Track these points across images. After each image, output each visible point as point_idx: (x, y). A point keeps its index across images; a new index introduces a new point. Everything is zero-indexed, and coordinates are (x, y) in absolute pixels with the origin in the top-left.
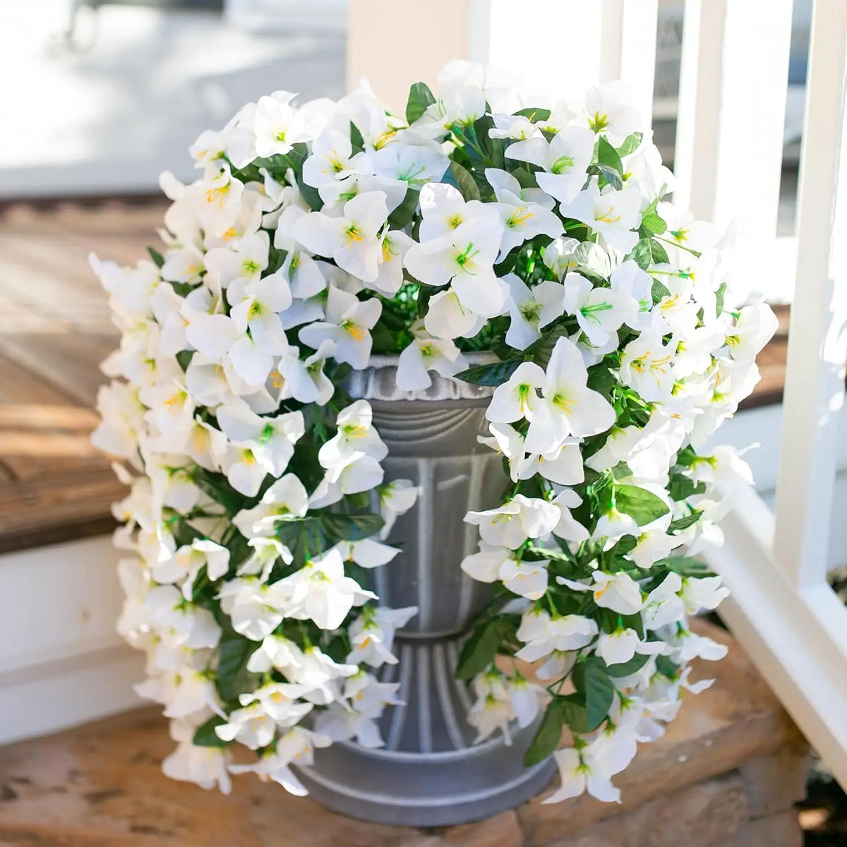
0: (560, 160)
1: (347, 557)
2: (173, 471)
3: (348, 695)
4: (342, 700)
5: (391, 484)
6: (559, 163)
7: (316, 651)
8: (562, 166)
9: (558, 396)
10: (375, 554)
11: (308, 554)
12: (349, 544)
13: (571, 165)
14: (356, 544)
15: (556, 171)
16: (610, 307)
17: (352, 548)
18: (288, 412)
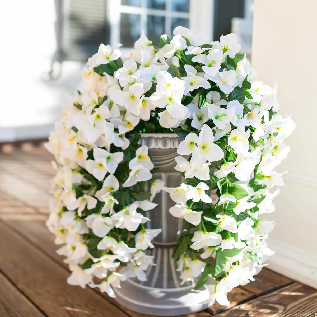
0: (211, 62)
1: (138, 207)
2: (73, 170)
3: (134, 259)
4: (132, 261)
5: (155, 181)
6: (211, 63)
7: (122, 242)
8: (212, 64)
9: (204, 146)
10: (149, 205)
11: (124, 205)
12: (139, 202)
13: (215, 63)
14: (141, 202)
15: (210, 66)
16: (226, 115)
17: (140, 203)
18: (118, 152)
